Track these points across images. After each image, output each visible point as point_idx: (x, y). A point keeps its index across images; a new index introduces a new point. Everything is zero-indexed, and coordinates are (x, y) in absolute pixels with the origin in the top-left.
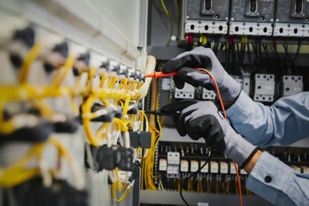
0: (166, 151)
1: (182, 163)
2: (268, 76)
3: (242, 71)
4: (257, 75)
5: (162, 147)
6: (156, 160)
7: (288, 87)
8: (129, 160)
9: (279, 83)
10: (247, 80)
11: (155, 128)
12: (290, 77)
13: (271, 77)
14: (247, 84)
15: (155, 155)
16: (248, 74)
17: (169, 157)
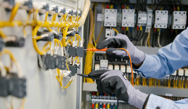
0: (100, 59)
1: (109, 66)
2: (164, 12)
3: (148, 9)
4: (156, 11)
5: (97, 57)
6: (93, 65)
7: (176, 19)
8: (63, 63)
9: (171, 16)
10: (151, 15)
11: (92, 45)
12: (178, 12)
13: (166, 12)
14: (150, 17)
15: (92, 62)
16: (151, 11)
17: (101, 63)
